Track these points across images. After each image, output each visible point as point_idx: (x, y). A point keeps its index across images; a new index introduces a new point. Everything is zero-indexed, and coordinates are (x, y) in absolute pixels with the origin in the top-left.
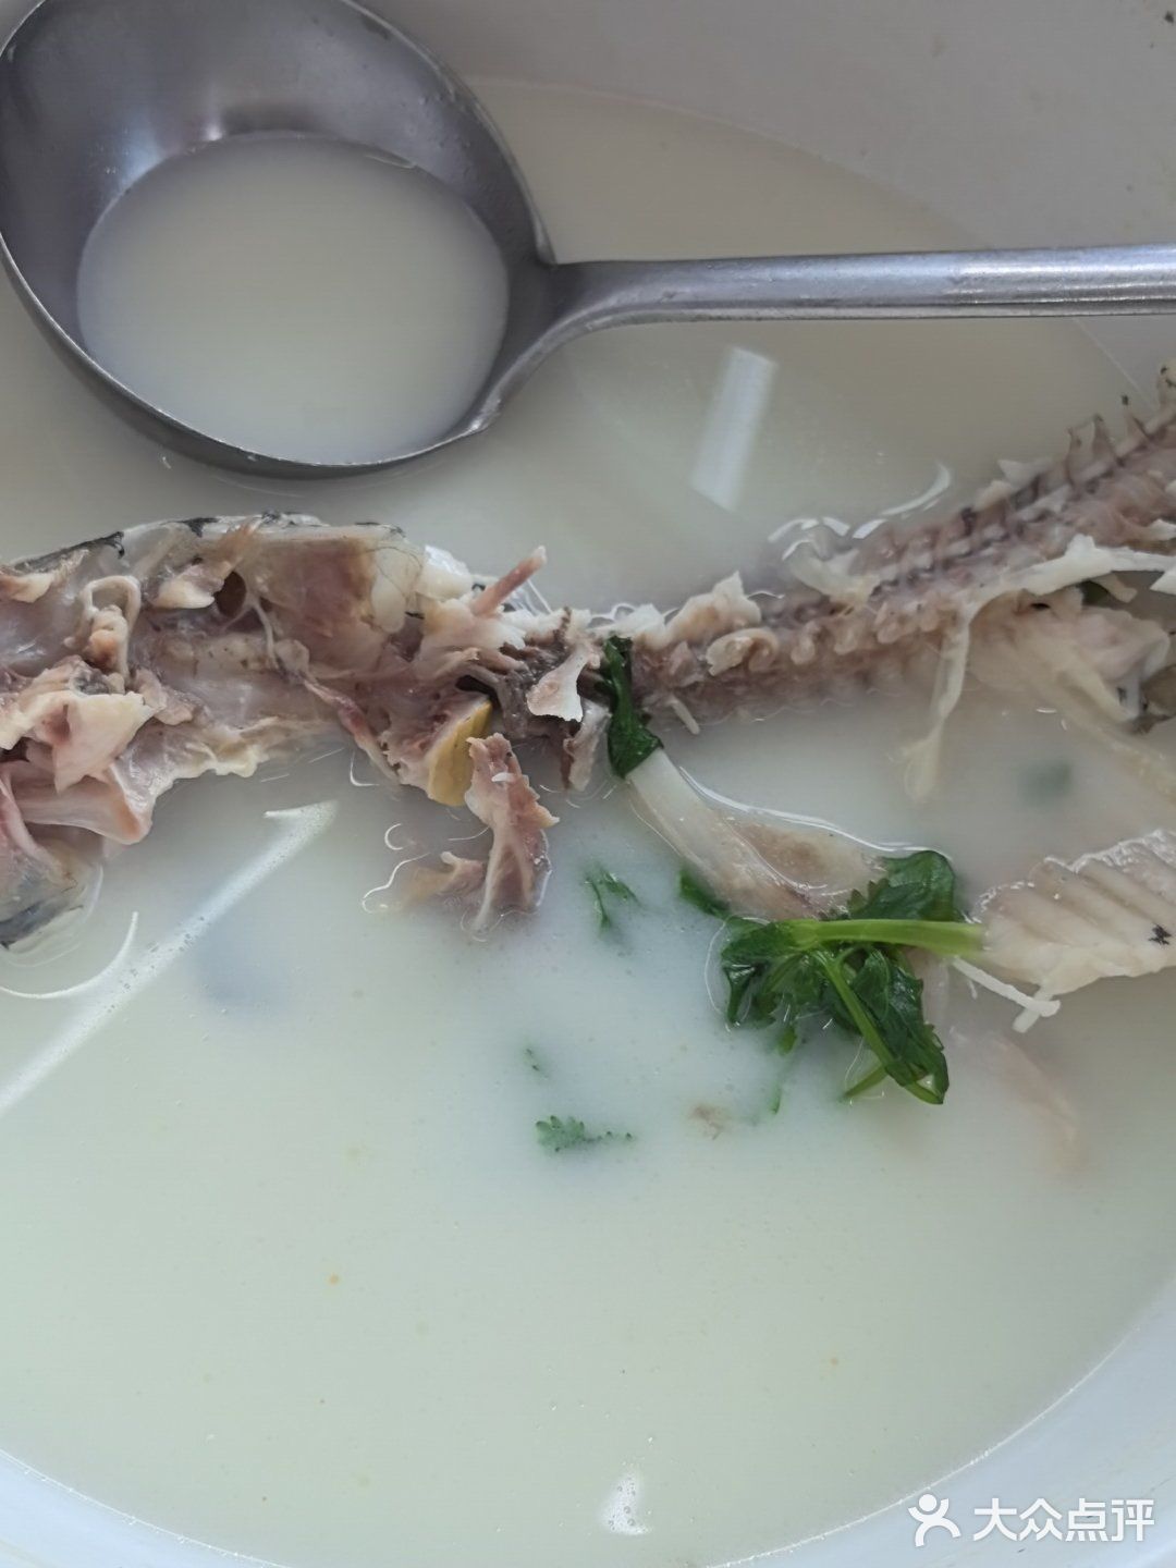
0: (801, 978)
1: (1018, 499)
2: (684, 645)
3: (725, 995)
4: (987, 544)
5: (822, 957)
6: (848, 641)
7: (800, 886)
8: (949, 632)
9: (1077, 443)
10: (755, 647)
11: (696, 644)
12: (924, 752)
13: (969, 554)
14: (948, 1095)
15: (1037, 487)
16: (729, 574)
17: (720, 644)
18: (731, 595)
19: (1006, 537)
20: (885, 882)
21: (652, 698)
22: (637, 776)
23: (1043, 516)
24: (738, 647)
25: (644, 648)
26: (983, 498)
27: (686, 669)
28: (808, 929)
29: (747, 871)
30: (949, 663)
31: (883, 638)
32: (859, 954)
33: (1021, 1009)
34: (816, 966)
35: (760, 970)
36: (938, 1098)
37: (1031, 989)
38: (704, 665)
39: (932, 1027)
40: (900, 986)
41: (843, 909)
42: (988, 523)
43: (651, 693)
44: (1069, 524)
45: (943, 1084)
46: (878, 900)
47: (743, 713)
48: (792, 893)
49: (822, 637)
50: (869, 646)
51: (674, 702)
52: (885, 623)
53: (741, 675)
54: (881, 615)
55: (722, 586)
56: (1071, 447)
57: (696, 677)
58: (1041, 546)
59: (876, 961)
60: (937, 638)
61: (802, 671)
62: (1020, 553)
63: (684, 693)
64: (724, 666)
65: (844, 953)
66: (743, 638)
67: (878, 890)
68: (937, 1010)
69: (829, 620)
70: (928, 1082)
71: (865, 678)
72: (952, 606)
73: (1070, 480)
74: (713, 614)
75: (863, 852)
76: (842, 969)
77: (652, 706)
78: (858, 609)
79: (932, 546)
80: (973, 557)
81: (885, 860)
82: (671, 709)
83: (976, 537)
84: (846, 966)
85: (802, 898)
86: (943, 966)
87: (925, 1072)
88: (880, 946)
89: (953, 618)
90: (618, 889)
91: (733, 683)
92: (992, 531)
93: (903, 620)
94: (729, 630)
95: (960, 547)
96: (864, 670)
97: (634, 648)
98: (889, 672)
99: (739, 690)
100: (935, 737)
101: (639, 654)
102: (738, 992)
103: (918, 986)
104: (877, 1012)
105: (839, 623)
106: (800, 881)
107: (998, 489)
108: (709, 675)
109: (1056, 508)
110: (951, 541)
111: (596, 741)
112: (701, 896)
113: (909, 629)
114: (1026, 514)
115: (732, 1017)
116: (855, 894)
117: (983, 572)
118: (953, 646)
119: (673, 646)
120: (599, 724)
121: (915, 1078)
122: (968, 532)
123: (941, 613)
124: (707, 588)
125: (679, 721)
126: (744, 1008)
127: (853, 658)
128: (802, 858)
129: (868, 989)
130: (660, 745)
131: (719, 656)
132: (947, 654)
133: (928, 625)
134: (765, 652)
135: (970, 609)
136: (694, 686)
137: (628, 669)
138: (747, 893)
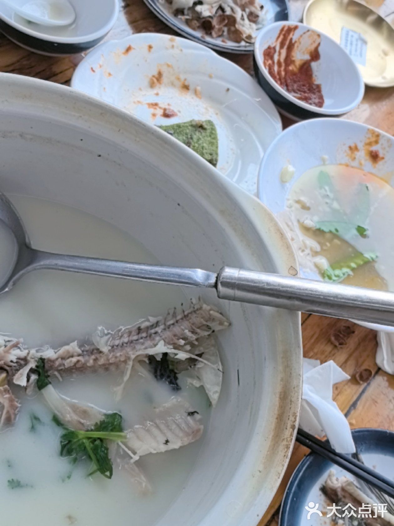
0: (80, 445)
1: (152, 327)
2: (60, 360)
3: (59, 448)
4: (142, 338)
5: (84, 441)
6: (102, 361)
7: (82, 421)
8: (128, 361)
9: (169, 314)
10: (78, 361)
11: (63, 358)
12: (119, 389)
13: (137, 340)
14: (113, 477)
15: (157, 324)
16: (73, 341)
17: (68, 361)
18: (74, 347)
19: (146, 337)
20: (104, 421)
21: (51, 372)
22: (43, 391)
23: (156, 333)
24: (73, 362)
25: (49, 360)
26: (143, 326)
27: (60, 365)
28: (82, 434)
29: (69, 416)
30: (127, 369)
31: (111, 361)
32: (94, 440)
33: (131, 458)
34: (83, 443)
35: (70, 442)
36: (110, 477)
37: (135, 453)
38: (64, 365)
39: (111, 459)
40: (103, 449)
41: (93, 428)
42: (143, 332)
43: (50, 370)
44: (161, 337)
45: (111, 474)
46: (102, 426)
47: (74, 376)
48: (80, 423)
49: (96, 360)
50: (108, 362)
51: (56, 373)
52: (112, 358)
53: (74, 367)
54: (111, 356)
55: (72, 344)
56: (167, 315)
57: (62, 367)
58: (153, 342)
59: (98, 442)
60: (125, 362)
61: (90, 367)
62: (148, 343)
63: (59, 371)
64: (69, 365)
65: (90, 440)
66: (74, 360)
67: (102, 423)
68: (112, 455)
69: (98, 356)
70: (108, 473)
71: (107, 369)
72: (129, 356)
73: (165, 324)
74: (68, 352)
75: (100, 413)
76: (89, 444)
77: (51, 373)
78: (105, 354)
79: (129, 336)
80: (137, 341)
81: (105, 415)
82: (55, 375)
83: (140, 336)
84: (90, 443)
85: (82, 424)
86: (116, 443)
87: (107, 470)
88: (99, 438)
89: (129, 358)
90: (36, 418)
91: (73, 369)
92: (144, 335)
93: (116, 357)
94: (72, 356)
95: (135, 338)
96: (106, 367)
97: (46, 361)
98: (113, 368)
99: (74, 371)
100: (122, 386)
101: (47, 362)
102: (63, 447)
103: (107, 449)
104: (97, 455)
105: (100, 357)
106: (83, 419)
107: (147, 324)
108: (65, 368)
109: (159, 331)
110: (134, 336)
111: (33, 384)
112: (57, 421)
113: (118, 359)
114: (153, 331)
115: (61, 454)
116: (97, 423)
117: (138, 347)
118: (129, 365)
119: (57, 359)
120: (35, 380)
121: (105, 472)
122: (138, 333)
123: (126, 356)
124: (68, 344)
125: (57, 377)
126: (65, 452)
127: (104, 365)
128: (85, 413)
129: (95, 450)
130: (50, 383)
131: (68, 363)
132: (127, 366)
133: (123, 359)
134: (80, 363)
135: (133, 357)
136: (62, 369)
137: (44, 366)
138: (69, 422)
